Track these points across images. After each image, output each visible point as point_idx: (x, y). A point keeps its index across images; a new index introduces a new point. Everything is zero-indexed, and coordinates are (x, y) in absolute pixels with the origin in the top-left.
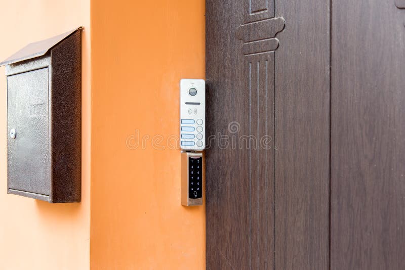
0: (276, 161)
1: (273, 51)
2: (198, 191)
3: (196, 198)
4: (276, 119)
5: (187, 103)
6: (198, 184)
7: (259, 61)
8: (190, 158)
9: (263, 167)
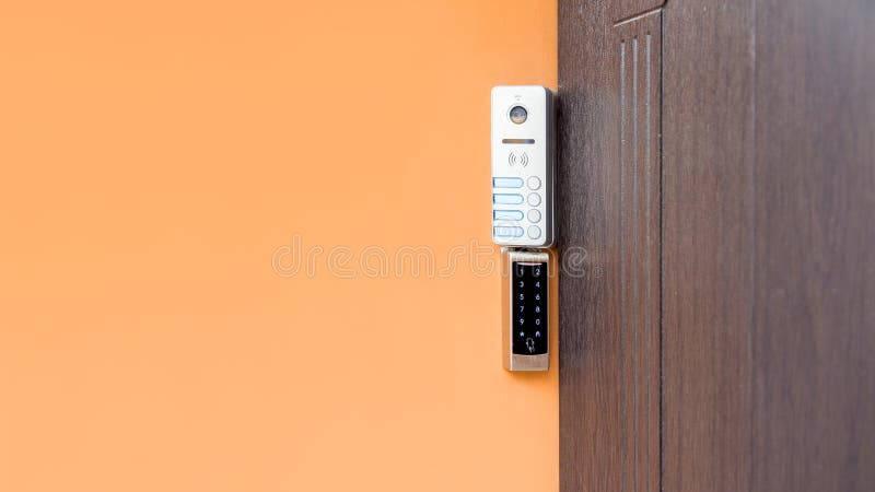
0: (664, 274)
1: (658, 11)
2: (535, 339)
3: (533, 354)
4: (664, 172)
5: (505, 141)
6: (538, 322)
7: (636, 37)
8: (514, 263)
9: (642, 287)
